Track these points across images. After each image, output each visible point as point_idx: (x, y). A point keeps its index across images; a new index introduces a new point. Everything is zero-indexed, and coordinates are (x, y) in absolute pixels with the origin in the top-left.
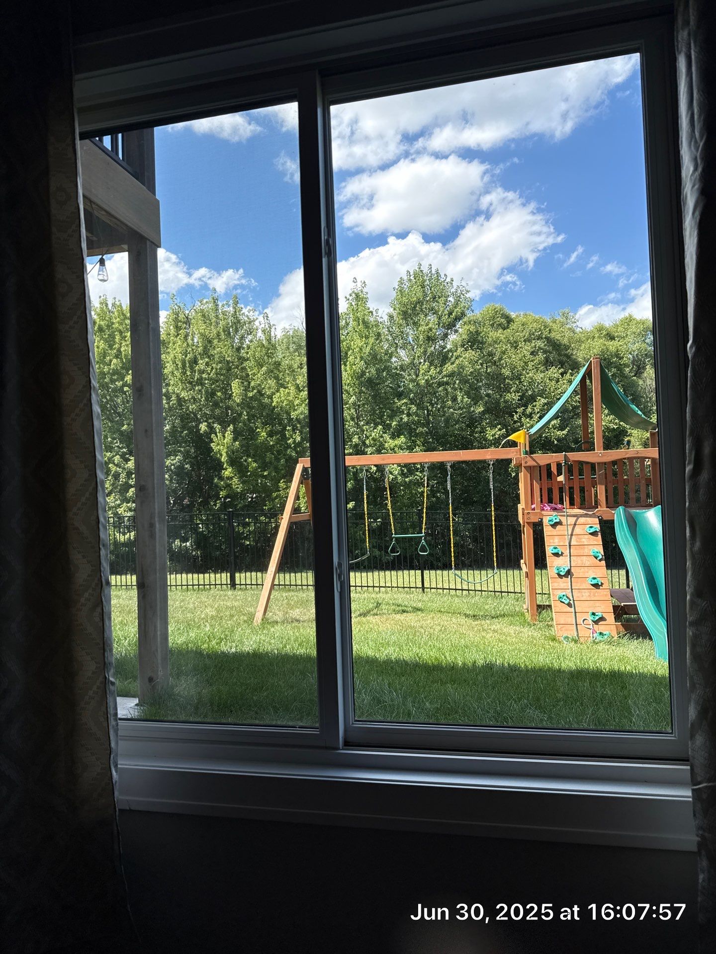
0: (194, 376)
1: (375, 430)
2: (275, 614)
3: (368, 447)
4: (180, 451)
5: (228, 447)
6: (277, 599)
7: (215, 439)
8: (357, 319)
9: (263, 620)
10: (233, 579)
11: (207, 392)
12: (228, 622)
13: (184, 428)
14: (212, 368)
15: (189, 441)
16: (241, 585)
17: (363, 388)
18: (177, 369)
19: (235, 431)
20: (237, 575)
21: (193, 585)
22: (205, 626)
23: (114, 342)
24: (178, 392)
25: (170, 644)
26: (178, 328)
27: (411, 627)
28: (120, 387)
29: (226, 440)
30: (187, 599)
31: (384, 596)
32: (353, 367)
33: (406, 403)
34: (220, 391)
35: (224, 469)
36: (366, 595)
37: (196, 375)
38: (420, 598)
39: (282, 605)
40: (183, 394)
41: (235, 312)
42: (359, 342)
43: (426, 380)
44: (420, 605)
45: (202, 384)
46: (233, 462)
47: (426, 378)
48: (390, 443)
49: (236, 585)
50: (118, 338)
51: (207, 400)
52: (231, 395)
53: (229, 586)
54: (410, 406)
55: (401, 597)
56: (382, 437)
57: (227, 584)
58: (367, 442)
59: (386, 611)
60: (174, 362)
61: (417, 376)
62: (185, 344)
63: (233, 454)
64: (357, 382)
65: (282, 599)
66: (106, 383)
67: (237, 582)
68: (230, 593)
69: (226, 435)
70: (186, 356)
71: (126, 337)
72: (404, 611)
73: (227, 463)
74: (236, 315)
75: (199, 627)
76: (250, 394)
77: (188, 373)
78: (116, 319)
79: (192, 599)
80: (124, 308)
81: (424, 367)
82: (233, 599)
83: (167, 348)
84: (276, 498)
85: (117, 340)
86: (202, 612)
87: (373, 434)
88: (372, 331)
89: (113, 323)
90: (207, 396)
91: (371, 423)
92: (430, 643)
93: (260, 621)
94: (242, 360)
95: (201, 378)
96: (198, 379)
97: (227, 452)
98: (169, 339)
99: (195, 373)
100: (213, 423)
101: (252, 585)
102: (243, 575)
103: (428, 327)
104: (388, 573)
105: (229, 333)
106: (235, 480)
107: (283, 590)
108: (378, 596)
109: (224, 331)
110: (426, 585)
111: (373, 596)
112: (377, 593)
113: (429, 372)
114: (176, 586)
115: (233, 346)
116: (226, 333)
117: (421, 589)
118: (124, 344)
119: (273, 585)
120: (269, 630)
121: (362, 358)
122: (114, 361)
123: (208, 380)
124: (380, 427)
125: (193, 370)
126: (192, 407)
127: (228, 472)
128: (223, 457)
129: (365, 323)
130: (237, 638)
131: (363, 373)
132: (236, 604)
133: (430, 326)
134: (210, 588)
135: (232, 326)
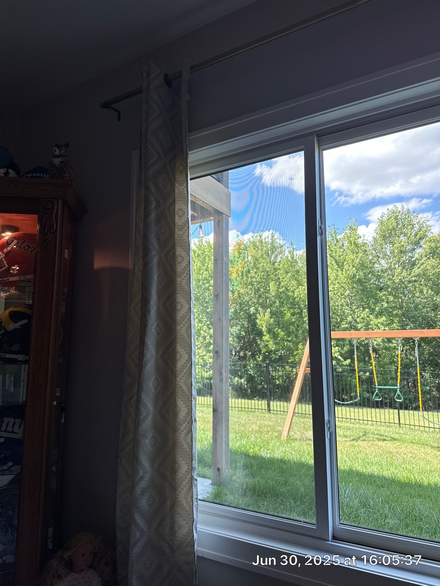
0: (248, 280)
1: (364, 312)
2: (295, 433)
3: (358, 323)
4: (239, 324)
5: (267, 322)
6: (296, 423)
7: (259, 317)
8: (350, 242)
9: (287, 437)
10: (269, 405)
11: (255, 289)
12: (265, 436)
13: (241, 310)
14: (258, 275)
15: (244, 318)
16: (274, 411)
17: (354, 285)
18: (239, 276)
19: (271, 313)
20: (271, 403)
21: (245, 408)
22: (252, 437)
23: (205, 262)
24: (239, 289)
25: (230, 447)
26: (240, 253)
27: (390, 453)
28: (208, 287)
29: (266, 318)
30: (242, 417)
31: (371, 427)
32: (348, 272)
33: (385, 294)
34: (262, 288)
35: (264, 335)
36: (357, 426)
37: (249, 279)
38: (397, 431)
39: (300, 427)
40: (241, 291)
41: (272, 242)
42: (352, 257)
43: (400, 280)
44: (397, 436)
45: (253, 285)
46: (269, 331)
47: (400, 278)
48: (374, 321)
49: (270, 410)
50: (207, 259)
51: (255, 293)
52: (269, 290)
53: (267, 411)
54: (389, 297)
55: (383, 430)
56: (368, 317)
57: (265, 410)
58: (358, 320)
59: (372, 438)
60: (237, 273)
61: (393, 276)
62: (243, 262)
63: (270, 326)
64: (351, 281)
65: (300, 423)
66: (200, 285)
67: (272, 408)
68: (267, 415)
69: (266, 315)
70: (244, 269)
71: (211, 259)
72: (385, 440)
73: (266, 332)
74: (272, 243)
75: (248, 437)
76: (281, 290)
77: (245, 278)
78: (206, 249)
79: (244, 416)
80: (211, 243)
81: (398, 271)
82: (269, 420)
83: (234, 264)
84: (296, 355)
85: (207, 261)
86: (250, 427)
87: (362, 315)
88: (361, 249)
89: (205, 252)
90: (255, 291)
91: (361, 308)
92: (403, 466)
93: (285, 437)
94: (276, 269)
95: (252, 281)
96: (250, 282)
97: (266, 325)
98: (235, 259)
99: (248, 278)
100: (258, 307)
101: (281, 411)
102: (275, 403)
103: (400, 245)
104: (373, 410)
105: (268, 254)
106: (271, 342)
107: (301, 417)
108: (366, 427)
109: (266, 253)
110: (402, 421)
111: (363, 426)
112: (366, 425)
113: (401, 274)
114: (235, 407)
115: (270, 262)
116: (267, 254)
117: (398, 425)
118: (210, 263)
119: (294, 413)
120: (291, 444)
121: (353, 266)
122: (205, 273)
123: (256, 282)
124: (367, 310)
125: (247, 277)
126: (247, 298)
127: (266, 337)
128: (264, 328)
129: (356, 244)
130: (270, 447)
131: (355, 276)
132: (271, 423)
133: (402, 243)
134: (255, 411)
135: (270, 250)
